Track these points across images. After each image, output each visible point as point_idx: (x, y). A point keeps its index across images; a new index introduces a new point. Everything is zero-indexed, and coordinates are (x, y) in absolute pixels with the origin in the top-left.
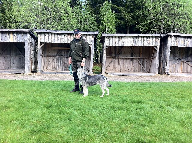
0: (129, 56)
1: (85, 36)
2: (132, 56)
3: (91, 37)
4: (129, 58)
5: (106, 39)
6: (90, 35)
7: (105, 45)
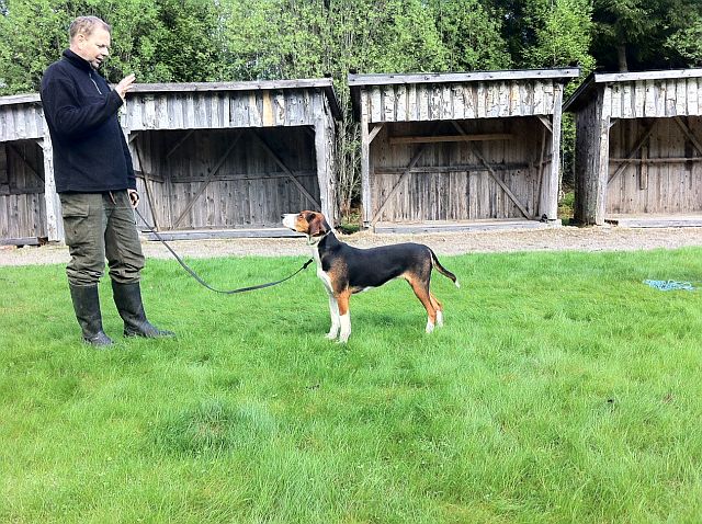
0: (678, 153)
1: (527, 87)
2: (688, 153)
3: (550, 88)
4: (680, 162)
5: (607, 92)
6: (544, 81)
7: (604, 117)
